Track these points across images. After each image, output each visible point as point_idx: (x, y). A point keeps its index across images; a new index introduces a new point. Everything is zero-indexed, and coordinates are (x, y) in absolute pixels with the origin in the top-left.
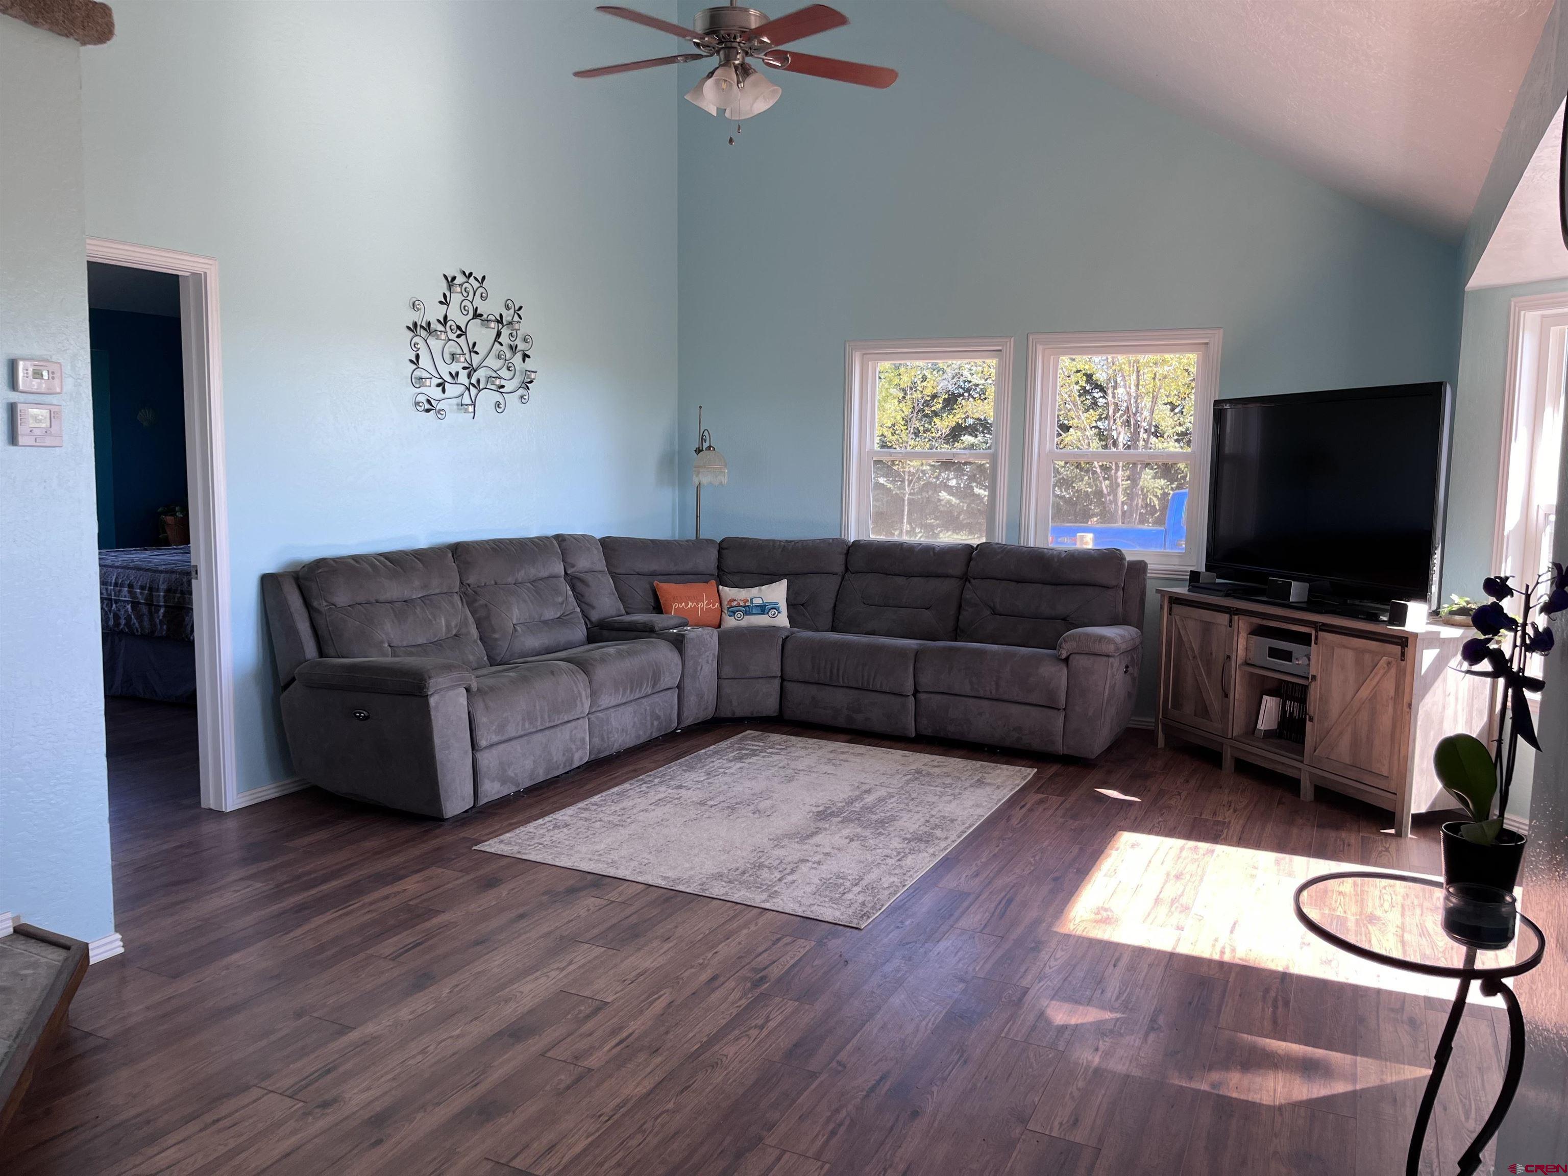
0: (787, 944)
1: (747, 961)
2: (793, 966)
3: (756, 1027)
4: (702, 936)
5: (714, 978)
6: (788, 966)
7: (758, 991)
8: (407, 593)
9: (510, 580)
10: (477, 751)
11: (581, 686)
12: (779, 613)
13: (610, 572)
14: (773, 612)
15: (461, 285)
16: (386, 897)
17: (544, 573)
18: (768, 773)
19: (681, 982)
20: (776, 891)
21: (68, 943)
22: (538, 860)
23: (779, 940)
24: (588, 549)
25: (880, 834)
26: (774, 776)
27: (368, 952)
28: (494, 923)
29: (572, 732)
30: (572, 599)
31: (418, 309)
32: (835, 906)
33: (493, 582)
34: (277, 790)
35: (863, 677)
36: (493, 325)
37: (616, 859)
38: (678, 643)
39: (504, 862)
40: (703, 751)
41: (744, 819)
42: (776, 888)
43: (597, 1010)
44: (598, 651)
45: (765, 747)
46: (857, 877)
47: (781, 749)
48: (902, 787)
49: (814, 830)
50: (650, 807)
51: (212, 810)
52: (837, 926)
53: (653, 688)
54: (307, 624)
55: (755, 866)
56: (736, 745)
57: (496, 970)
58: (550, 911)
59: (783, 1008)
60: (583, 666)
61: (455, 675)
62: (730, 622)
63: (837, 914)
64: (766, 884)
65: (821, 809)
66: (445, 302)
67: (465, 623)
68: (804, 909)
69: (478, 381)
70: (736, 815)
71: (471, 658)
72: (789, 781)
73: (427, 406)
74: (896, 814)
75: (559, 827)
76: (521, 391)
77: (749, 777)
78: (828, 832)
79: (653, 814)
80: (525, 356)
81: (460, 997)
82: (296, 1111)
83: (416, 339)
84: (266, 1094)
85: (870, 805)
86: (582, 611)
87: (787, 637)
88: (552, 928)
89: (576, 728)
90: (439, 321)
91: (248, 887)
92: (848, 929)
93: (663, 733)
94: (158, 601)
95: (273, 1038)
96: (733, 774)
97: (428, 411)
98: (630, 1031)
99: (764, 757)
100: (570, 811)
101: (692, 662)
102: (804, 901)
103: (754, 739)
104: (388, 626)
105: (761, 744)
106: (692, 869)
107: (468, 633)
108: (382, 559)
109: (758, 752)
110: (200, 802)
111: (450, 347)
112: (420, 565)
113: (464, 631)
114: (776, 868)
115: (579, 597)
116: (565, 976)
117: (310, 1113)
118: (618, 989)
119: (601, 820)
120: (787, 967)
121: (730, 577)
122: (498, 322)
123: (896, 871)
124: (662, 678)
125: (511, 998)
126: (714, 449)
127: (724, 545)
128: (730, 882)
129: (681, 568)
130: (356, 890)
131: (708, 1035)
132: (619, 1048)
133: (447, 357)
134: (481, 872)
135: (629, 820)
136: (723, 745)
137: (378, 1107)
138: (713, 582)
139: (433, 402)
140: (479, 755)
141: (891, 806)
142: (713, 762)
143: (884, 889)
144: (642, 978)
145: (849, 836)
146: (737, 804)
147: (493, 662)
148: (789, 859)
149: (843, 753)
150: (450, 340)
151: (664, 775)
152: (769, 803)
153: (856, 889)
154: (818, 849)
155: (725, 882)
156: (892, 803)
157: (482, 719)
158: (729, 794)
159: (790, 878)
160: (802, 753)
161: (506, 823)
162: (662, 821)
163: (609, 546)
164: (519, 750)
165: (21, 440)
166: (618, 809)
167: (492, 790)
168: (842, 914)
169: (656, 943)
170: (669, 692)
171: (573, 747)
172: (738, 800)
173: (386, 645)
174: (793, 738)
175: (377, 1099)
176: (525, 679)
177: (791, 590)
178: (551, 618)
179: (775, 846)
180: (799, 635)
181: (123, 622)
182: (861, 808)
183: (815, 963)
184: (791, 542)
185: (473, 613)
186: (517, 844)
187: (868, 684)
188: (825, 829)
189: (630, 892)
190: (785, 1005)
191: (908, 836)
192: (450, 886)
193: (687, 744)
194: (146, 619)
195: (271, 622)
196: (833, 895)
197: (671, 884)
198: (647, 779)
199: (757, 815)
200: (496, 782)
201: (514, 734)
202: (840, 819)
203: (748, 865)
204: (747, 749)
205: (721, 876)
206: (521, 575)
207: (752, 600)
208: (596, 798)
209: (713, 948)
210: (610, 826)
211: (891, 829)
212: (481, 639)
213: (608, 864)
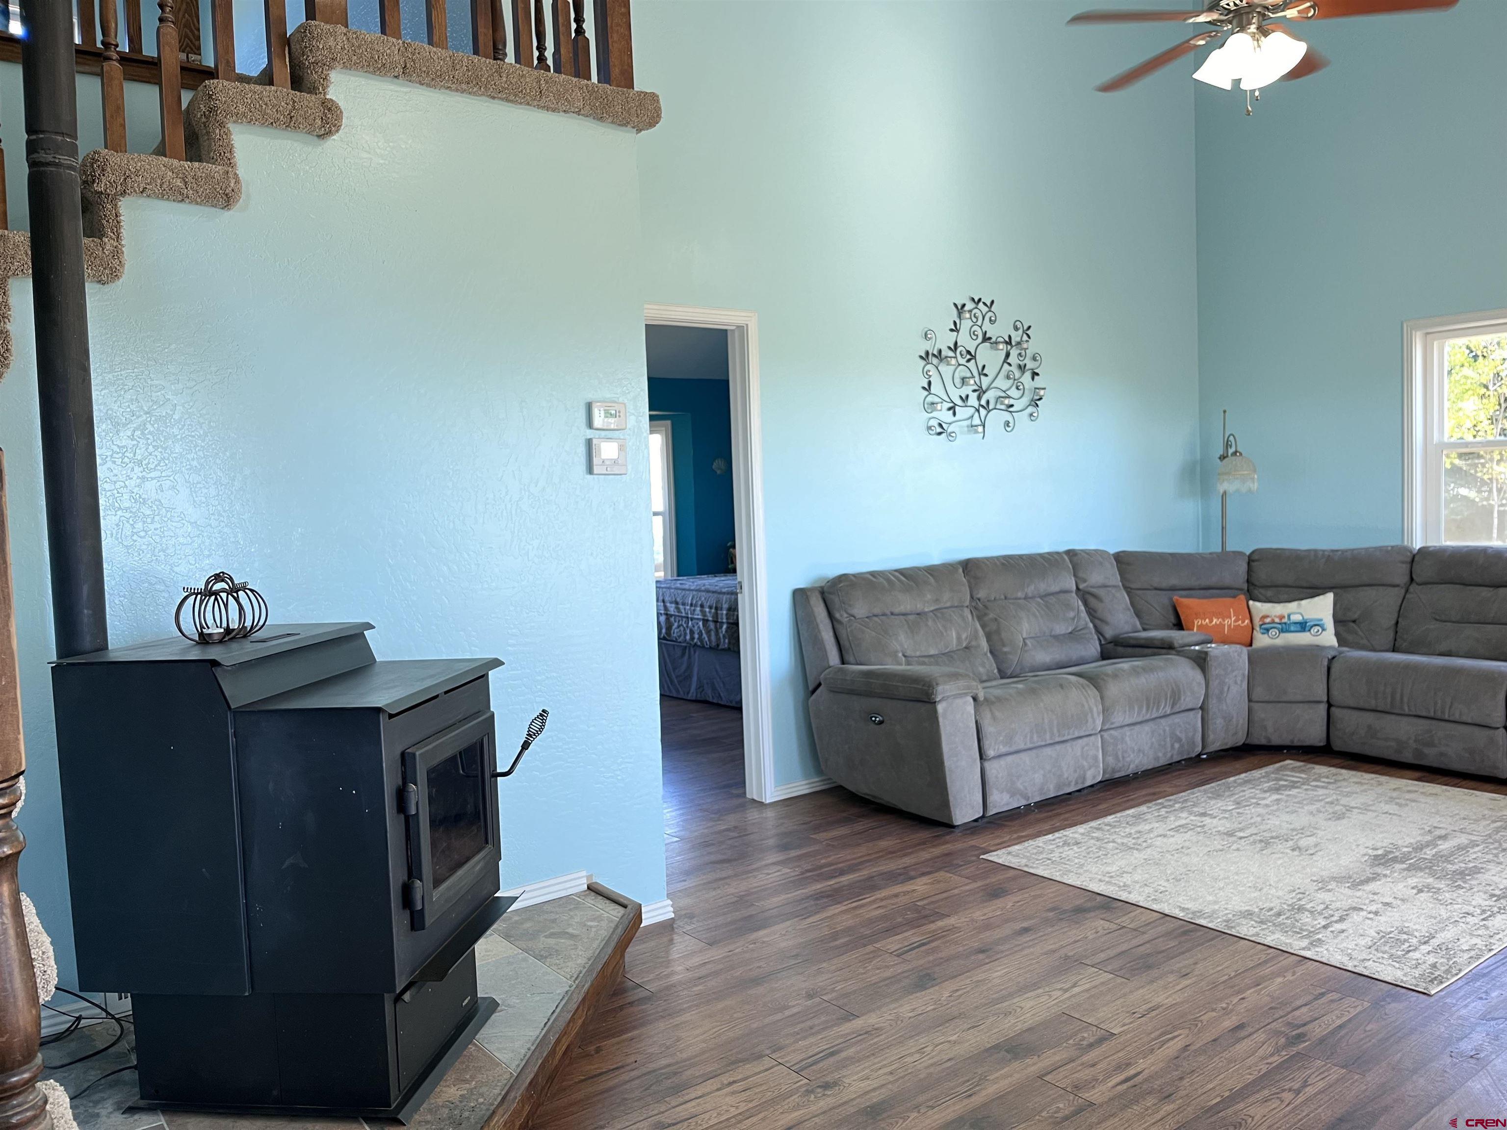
0: (1332, 1001)
1: (1281, 1013)
2: (1340, 1027)
3: (1290, 1090)
4: (1226, 977)
5: (1240, 1027)
6: (1334, 1026)
7: (1294, 1050)
8: (920, 607)
9: (1020, 594)
10: (985, 760)
11: (1092, 702)
12: (1323, 630)
13: (1125, 587)
14: (1316, 629)
15: (970, 311)
16: (896, 896)
17: (1055, 588)
18: (1313, 808)
19: (1200, 1025)
20: (1319, 939)
21: (625, 902)
22: (1045, 875)
23: (1322, 995)
24: (1101, 564)
25: (1459, 887)
26: (1319, 811)
27: (878, 945)
28: (998, 934)
29: (1083, 748)
30: (1084, 614)
31: (930, 339)
32: (1397, 965)
33: (1003, 597)
34: (807, 786)
35: (1436, 704)
36: (1001, 346)
37: (1129, 883)
38: (1201, 661)
39: (1011, 873)
40: (1232, 779)
41: (1281, 855)
42: (1320, 936)
43: (1101, 1041)
44: (1109, 667)
45: (1308, 779)
46: (1427, 935)
47: (1328, 783)
48: (1490, 836)
49: (1371, 876)
50: (1168, 833)
51: (753, 800)
52: (1398, 988)
53: (1172, 707)
54: (831, 634)
55: (1293, 909)
56: (1273, 776)
57: (997, 981)
58: (1056, 928)
59: (1326, 1074)
60: (1094, 681)
61: (962, 683)
62: (1262, 640)
63: (1399, 974)
64: (1306, 930)
65: (1380, 852)
66: (956, 329)
67: (976, 637)
68: (1356, 963)
69: (988, 402)
70: (1269, 851)
71: (981, 669)
72: (1339, 819)
73: (939, 430)
74: (1480, 866)
75: (1069, 845)
76: (1031, 409)
77: (1287, 810)
78: (1389, 879)
79: (1172, 840)
80: (1035, 374)
81: (959, 1003)
82: (800, 1087)
83: (929, 367)
84: (777, 1065)
85: (1445, 853)
86: (1095, 627)
87: (1334, 658)
88: (1057, 945)
89: (1087, 745)
90: (950, 348)
91: (778, 871)
92: (1414, 993)
93: (1185, 757)
94: (722, 619)
95: (787, 1013)
96: (1267, 806)
97: (940, 434)
98: (1139, 1069)
99: (1306, 790)
100: (1081, 829)
101: (1217, 682)
102: (1355, 954)
103: (1293, 769)
104: (902, 637)
105: (1303, 776)
106: (1216, 902)
107: (978, 646)
108: (897, 574)
109: (1298, 784)
110: (745, 793)
111: (960, 371)
112: (932, 580)
113: (974, 643)
114: (1320, 913)
115: (1092, 613)
116: (1069, 998)
117: (812, 1092)
118: (1127, 1021)
119: (1113, 841)
120: (1331, 1028)
121: (1262, 591)
122: (1006, 343)
123: (1480, 932)
124: (1182, 698)
125: (1010, 1013)
126: (1241, 454)
127: (1255, 557)
128: (1262, 922)
129: (1204, 583)
130: (870, 885)
131: (1231, 1090)
132: (1125, 1086)
133: (958, 381)
134: (988, 881)
135: (1144, 844)
136: (1257, 773)
137: (876, 1097)
138: (1242, 597)
139: (944, 425)
140: (987, 765)
141: (1474, 856)
142: (1244, 791)
143: (1463, 951)
144: (1154, 1013)
145: (1416, 886)
146: (1272, 838)
147: (1003, 675)
148: (1338, 905)
149: (1409, 792)
150: (959, 365)
151: (1186, 801)
152: (1312, 840)
153: (1425, 948)
154: (1376, 897)
155: (1256, 922)
156: (1474, 853)
157: (989, 729)
158: (1262, 827)
159: (1338, 926)
160: (1358, 788)
161: (1015, 836)
162: (1182, 848)
163: (1122, 560)
164: (1028, 762)
165: (596, 470)
166: (1133, 831)
167: (1001, 802)
168: (1405, 975)
169: (1171, 978)
170: (1191, 713)
171: (1085, 763)
172: (1274, 834)
173: (900, 655)
174: (1344, 771)
175: (874, 1090)
176: (1033, 691)
177: (1338, 606)
178: (1063, 632)
179: (1320, 889)
180: (1348, 654)
181: (696, 636)
182: (1433, 856)
183: (1368, 1028)
184: (1337, 551)
185: (983, 627)
186: (1025, 857)
187: (1443, 712)
188: (1385, 876)
189: (1144, 919)
190: (1327, 1070)
191: (1497, 892)
192: (956, 891)
193: (1217, 770)
194: (713, 633)
195: (801, 632)
196: (1393, 951)
197: (1190, 916)
198: (1166, 804)
199: (1296, 853)
200: (1005, 793)
201: (1022, 746)
202: (1405, 866)
203: (1285, 907)
204: (1286, 780)
205: (1251, 914)
206: (1030, 590)
207: (1289, 616)
208: (1109, 819)
209: (1239, 992)
210: (1123, 848)
211: (1474, 882)
212: (991, 652)
213: (1120, 887)
